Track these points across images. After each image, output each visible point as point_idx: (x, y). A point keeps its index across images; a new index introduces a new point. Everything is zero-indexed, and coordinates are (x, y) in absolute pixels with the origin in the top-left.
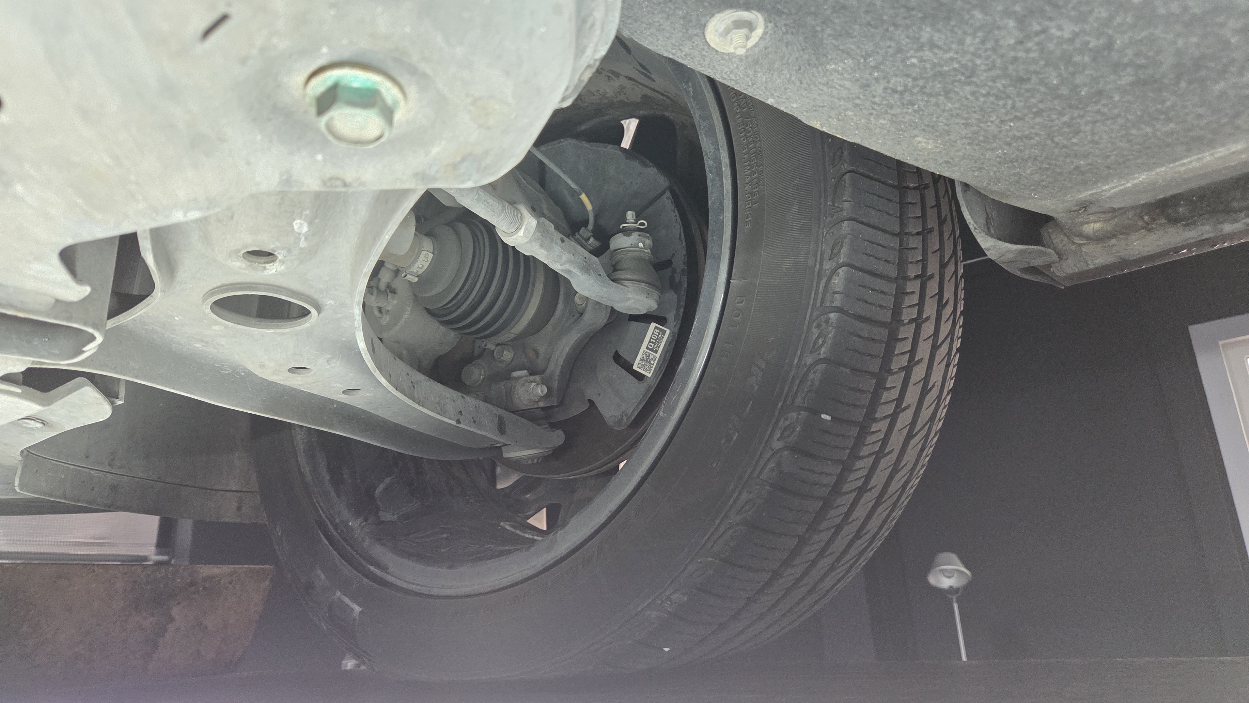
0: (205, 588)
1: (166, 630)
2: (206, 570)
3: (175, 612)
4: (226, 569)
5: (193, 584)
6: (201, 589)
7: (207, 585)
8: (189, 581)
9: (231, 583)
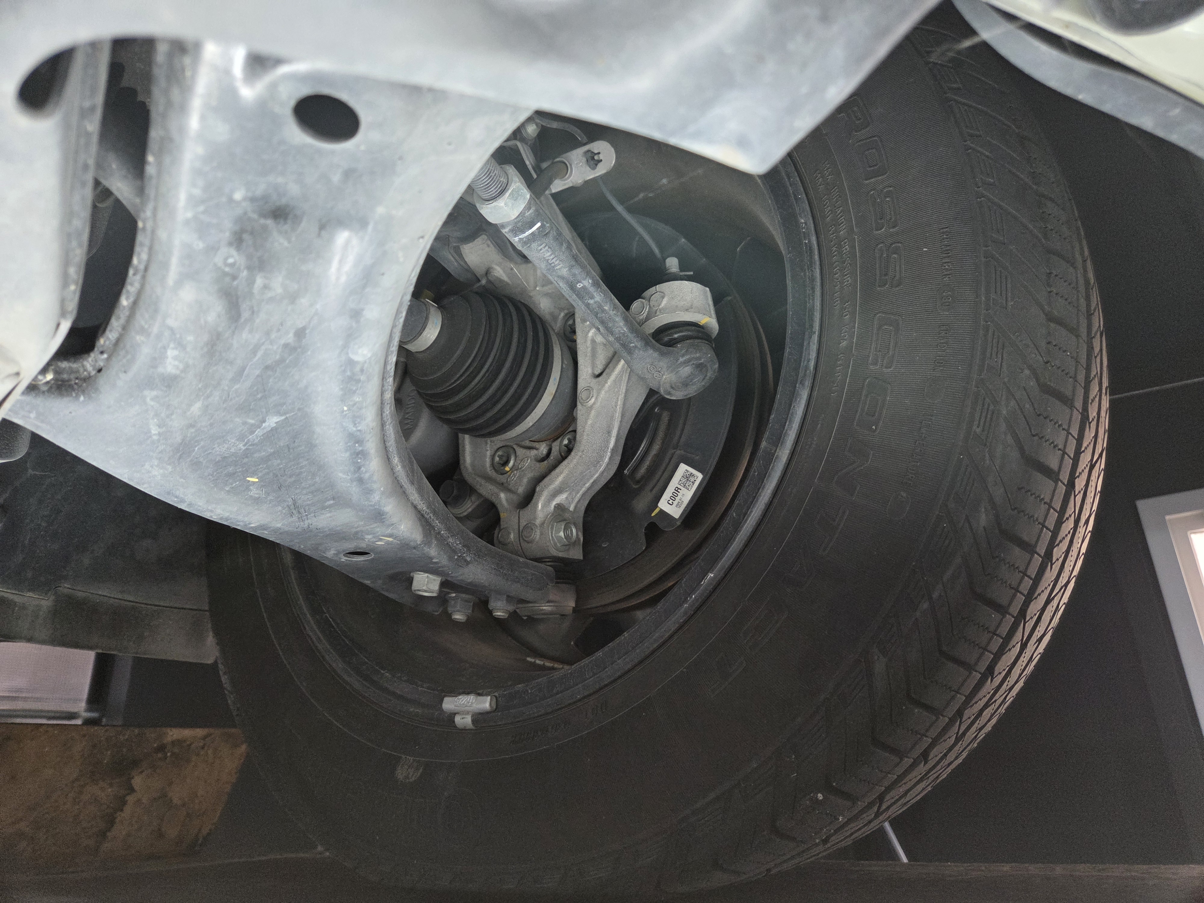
0: (173, 754)
1: (124, 803)
2: (174, 734)
3: (137, 781)
4: (200, 732)
5: (162, 748)
6: (169, 754)
7: (176, 750)
8: (155, 745)
9: (203, 748)
